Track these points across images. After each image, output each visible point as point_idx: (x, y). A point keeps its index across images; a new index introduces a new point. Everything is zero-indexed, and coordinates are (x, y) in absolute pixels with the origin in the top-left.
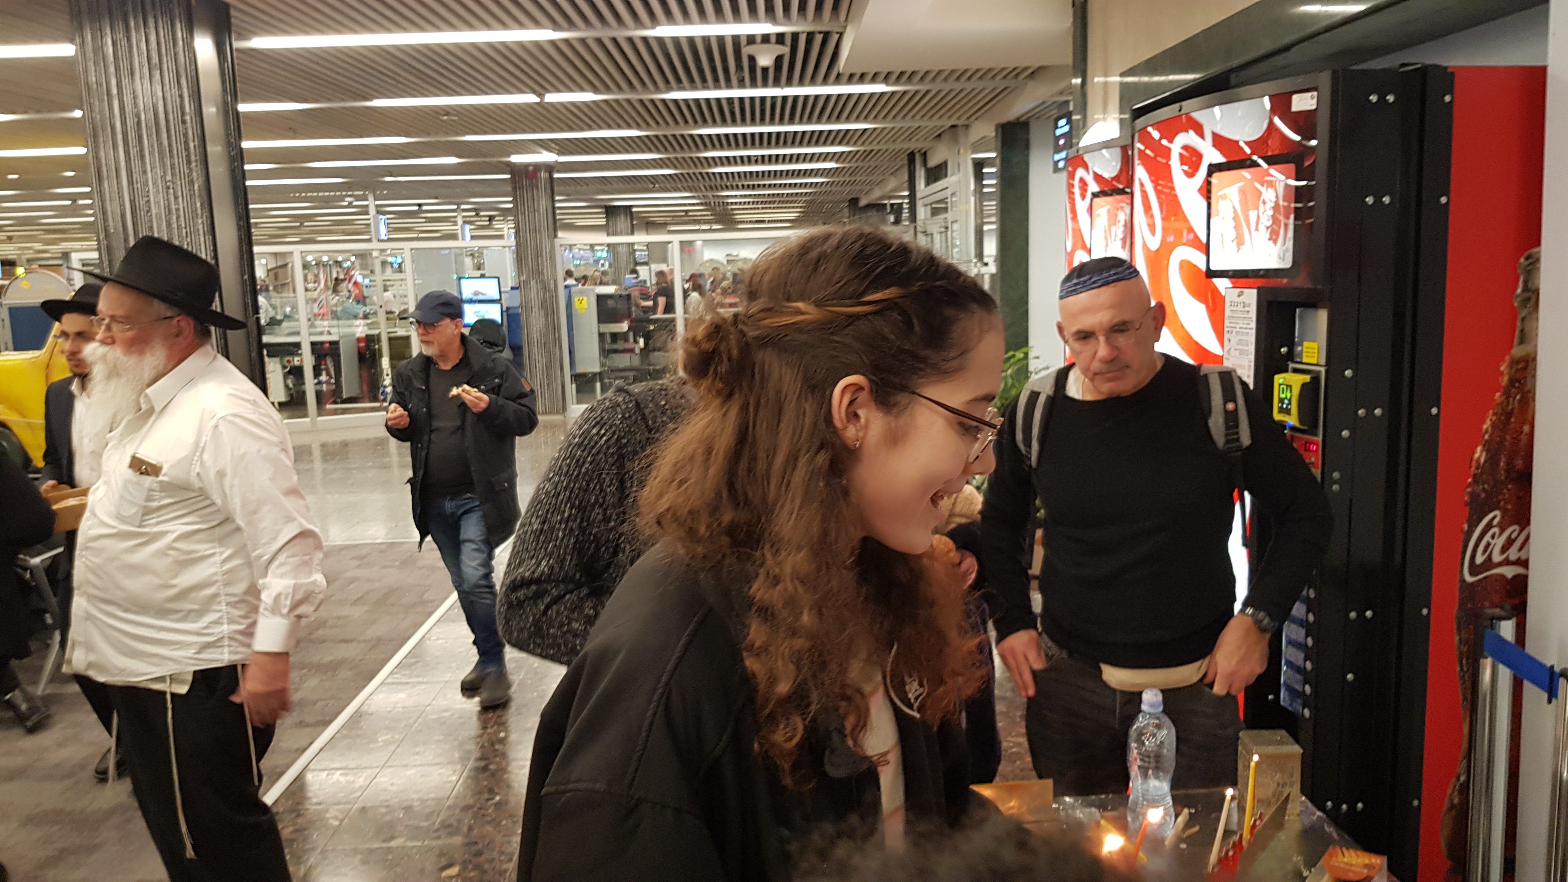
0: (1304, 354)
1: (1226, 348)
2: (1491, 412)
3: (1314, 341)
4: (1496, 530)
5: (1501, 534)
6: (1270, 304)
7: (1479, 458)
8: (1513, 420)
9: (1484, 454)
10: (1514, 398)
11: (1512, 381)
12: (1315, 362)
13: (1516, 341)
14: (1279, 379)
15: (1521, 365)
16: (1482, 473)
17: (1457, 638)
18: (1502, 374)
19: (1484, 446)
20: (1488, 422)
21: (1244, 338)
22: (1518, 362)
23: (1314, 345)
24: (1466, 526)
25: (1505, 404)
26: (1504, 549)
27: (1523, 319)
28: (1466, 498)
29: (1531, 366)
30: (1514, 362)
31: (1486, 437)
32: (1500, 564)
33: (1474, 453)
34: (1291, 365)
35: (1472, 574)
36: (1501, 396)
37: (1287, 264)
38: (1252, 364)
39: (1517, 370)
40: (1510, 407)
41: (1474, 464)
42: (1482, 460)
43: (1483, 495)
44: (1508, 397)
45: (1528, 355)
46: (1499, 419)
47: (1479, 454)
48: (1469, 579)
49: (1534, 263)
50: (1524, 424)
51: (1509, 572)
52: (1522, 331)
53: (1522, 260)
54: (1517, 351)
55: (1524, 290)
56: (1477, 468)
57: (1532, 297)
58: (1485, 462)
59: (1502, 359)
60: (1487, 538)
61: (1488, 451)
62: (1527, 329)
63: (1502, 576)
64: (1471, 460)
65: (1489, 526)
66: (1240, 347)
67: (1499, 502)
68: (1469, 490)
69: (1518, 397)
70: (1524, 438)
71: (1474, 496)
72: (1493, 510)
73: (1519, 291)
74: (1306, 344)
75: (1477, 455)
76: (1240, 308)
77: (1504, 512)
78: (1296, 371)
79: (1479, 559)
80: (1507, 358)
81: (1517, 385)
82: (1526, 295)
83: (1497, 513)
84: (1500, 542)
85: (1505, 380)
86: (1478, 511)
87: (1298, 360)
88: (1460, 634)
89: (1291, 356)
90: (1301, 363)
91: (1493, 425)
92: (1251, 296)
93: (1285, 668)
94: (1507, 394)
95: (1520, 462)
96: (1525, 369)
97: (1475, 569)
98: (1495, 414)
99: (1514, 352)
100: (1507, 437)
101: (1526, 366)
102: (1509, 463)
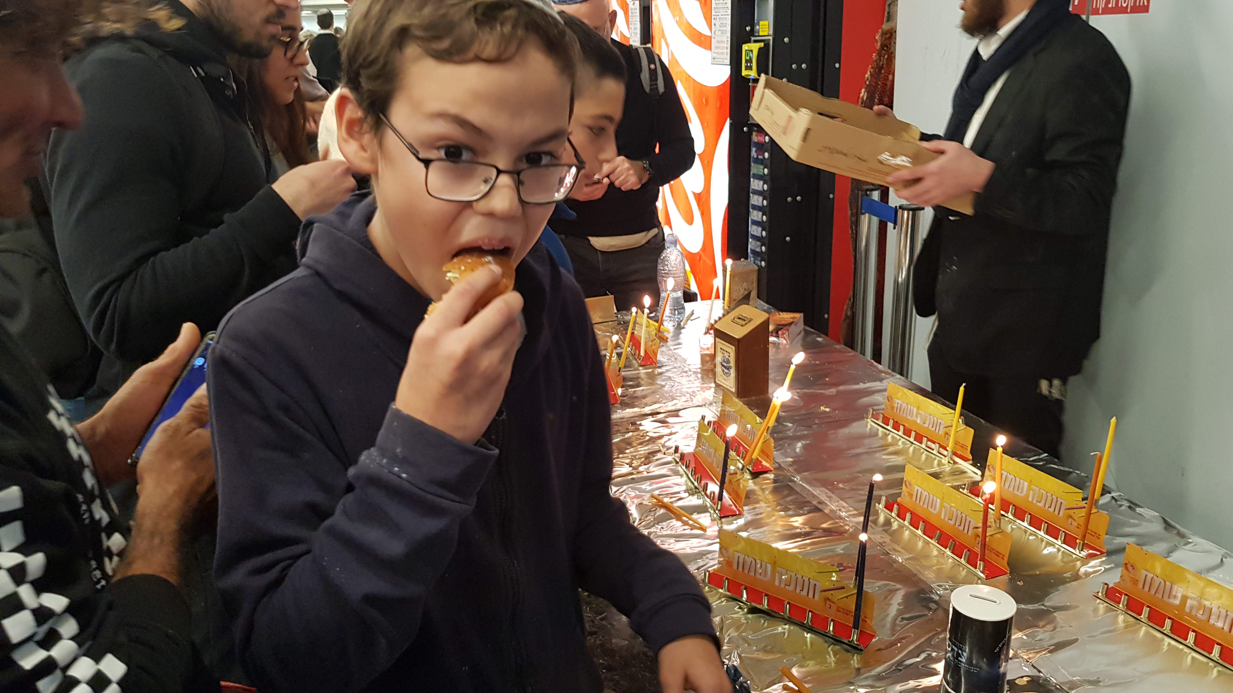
0: (760, 30)
1: (713, 30)
2: (870, 66)
3: (766, 20)
7: (863, 97)
8: (883, 72)
9: (866, 93)
10: (884, 57)
11: (883, 46)
12: (766, 34)
13: (885, 19)
14: (745, 47)
15: (887, 36)
17: (849, 212)
18: (877, 41)
19: (866, 89)
20: (869, 73)
21: (724, 22)
22: (886, 34)
23: (766, 23)
25: (878, 61)
27: (889, 5)
29: (893, 34)
30: (884, 33)
31: (867, 83)
33: (860, 93)
34: (753, 38)
36: (876, 56)
38: (729, 40)
39: (886, 38)
40: (881, 63)
41: (860, 101)
42: (865, 98)
44: (880, 56)
45: (892, 29)
46: (875, 71)
47: (863, 93)
50: (889, 74)
52: (888, 13)
54: (886, 26)
56: (862, 103)
58: (867, 99)
59: (877, 32)
61: (868, 93)
62: (891, 11)
64: (859, 98)
66: (721, 29)
69: (886, 57)
70: (889, 84)
74: (761, 23)
75: (862, 95)
78: (756, 41)
80: (880, 30)
81: (886, 48)
87: (757, 34)
88: (851, 210)
89: (752, 32)
90: (759, 36)
91: (871, 75)
95: (887, 99)
96: (890, 38)
98: (872, 68)
99: (883, 26)
100: (879, 83)
101: (890, 36)
102: (880, 99)
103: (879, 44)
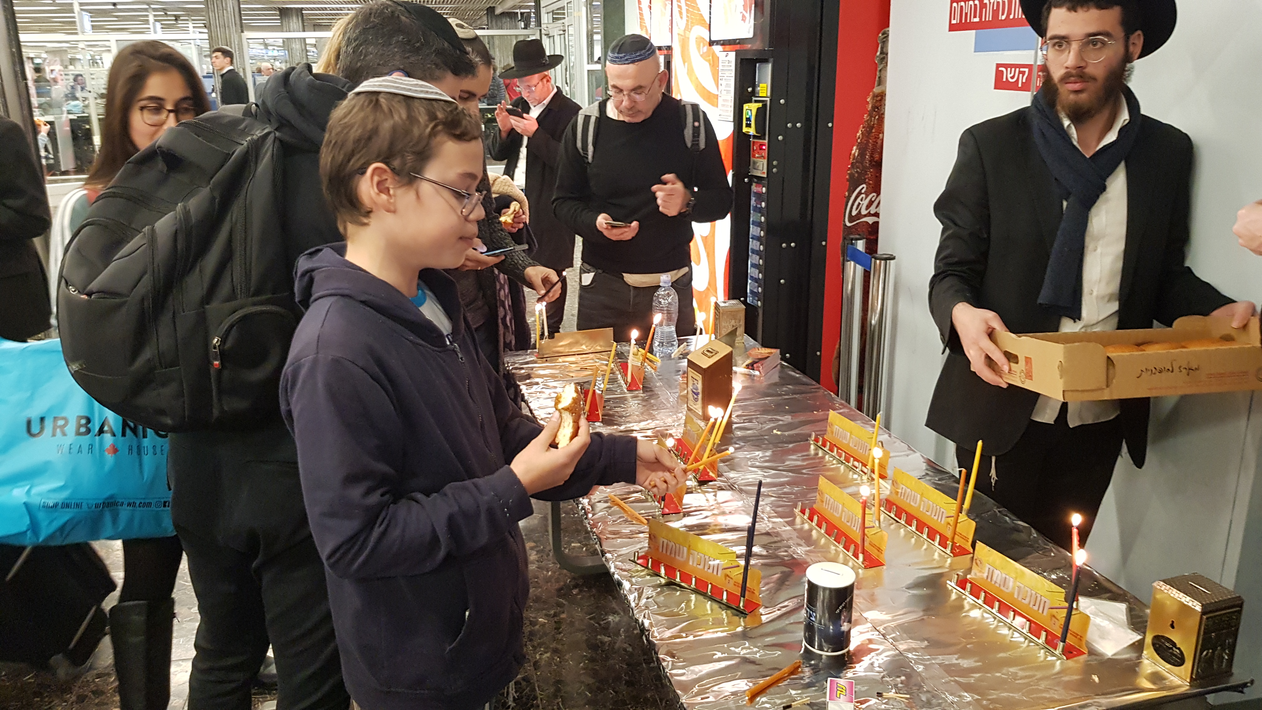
0: (759, 91)
1: (720, 90)
2: (861, 126)
3: (765, 82)
4: (863, 196)
5: (866, 198)
6: (742, 61)
7: (854, 154)
8: (873, 131)
9: (857, 151)
10: (874, 118)
11: (874, 107)
12: (765, 95)
13: (876, 84)
14: (746, 106)
15: (880, 98)
16: (857, 162)
17: (839, 255)
18: (868, 103)
19: (858, 146)
20: (860, 132)
21: (729, 82)
22: (877, 96)
23: (765, 85)
24: (847, 193)
25: (869, 121)
26: (868, 207)
27: (880, 71)
28: (846, 177)
29: (883, 98)
30: (874, 96)
31: (859, 141)
32: (865, 216)
33: (852, 150)
34: (754, 99)
35: (850, 222)
36: (867, 116)
37: (750, 35)
38: (733, 99)
39: (876, 101)
40: (872, 123)
41: (852, 157)
42: (856, 155)
43: (856, 175)
44: (871, 117)
45: (882, 93)
46: (866, 130)
47: (855, 151)
48: (848, 224)
49: (886, 37)
51: (870, 220)
52: (879, 77)
53: (880, 35)
54: (877, 90)
55: (881, 53)
56: (854, 159)
57: (885, 57)
58: (858, 156)
59: (868, 95)
60: (859, 200)
61: (860, 150)
62: (882, 77)
63: (867, 223)
64: (851, 154)
65: (860, 193)
66: (726, 88)
67: (865, 179)
68: (848, 172)
69: (877, 117)
70: (879, 142)
71: (851, 175)
72: (861, 184)
73: (878, 53)
74: (761, 85)
75: (853, 152)
76: (727, 64)
77: (868, 185)
78: (756, 101)
79: (854, 213)
80: (871, 94)
81: (876, 110)
82: (882, 56)
83: (864, 185)
84: (866, 202)
85: (869, 107)
86: (854, 183)
87: (756, 95)
88: (840, 253)
89: (753, 93)
90: (759, 97)
91: (862, 134)
92: (732, 55)
94: (871, 116)
95: (876, 156)
96: (880, 100)
97: (852, 219)
98: (864, 127)
99: (874, 90)
100: (870, 141)
102: (871, 156)
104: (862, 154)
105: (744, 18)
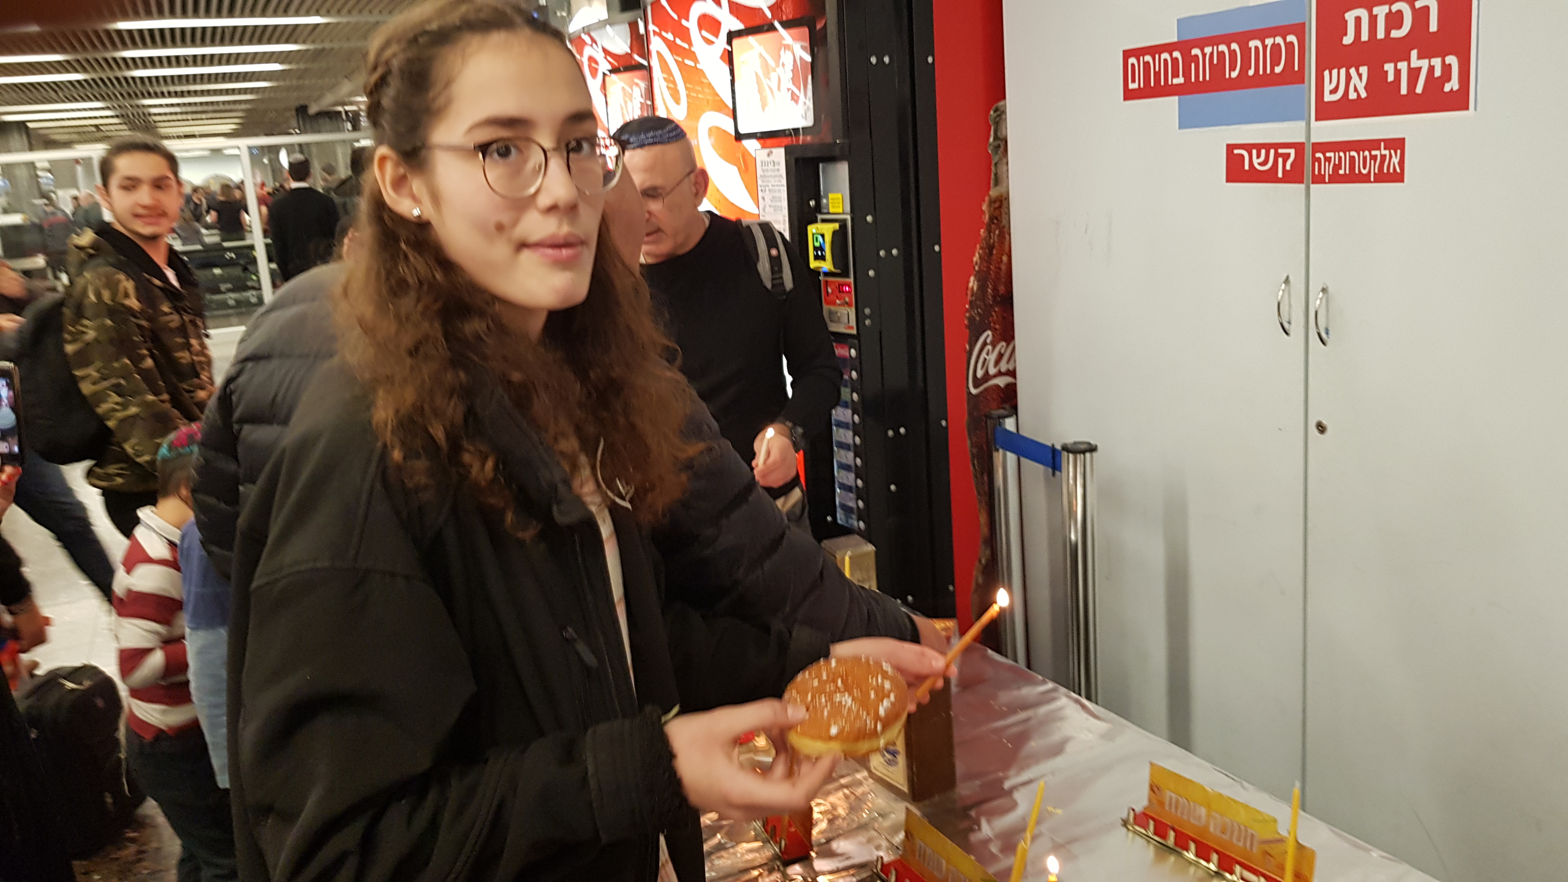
0: (830, 205)
1: (761, 205)
2: (978, 246)
3: (838, 192)
4: (989, 347)
5: (993, 350)
6: (797, 160)
7: (973, 286)
8: (994, 252)
9: (976, 283)
10: (994, 233)
11: (991, 218)
12: (841, 211)
13: (994, 182)
14: (812, 229)
15: (998, 204)
16: (976, 300)
17: (969, 442)
18: (983, 212)
19: (975, 276)
20: (977, 255)
21: (777, 194)
22: (995, 202)
23: (840, 196)
24: (967, 347)
25: (988, 239)
26: (997, 362)
27: (996, 164)
28: (966, 322)
29: (1004, 203)
30: (992, 202)
31: (977, 268)
32: (995, 376)
33: (968, 282)
34: (820, 217)
35: (975, 387)
36: (984, 232)
37: (809, 122)
38: (787, 219)
39: (995, 209)
40: (992, 241)
41: (969, 293)
42: (975, 288)
43: (978, 319)
45: (1002, 194)
46: (985, 252)
47: (973, 283)
48: (974, 391)
49: (1001, 114)
50: (1003, 254)
51: (1001, 382)
52: (996, 174)
53: (992, 113)
54: (994, 193)
55: (995, 139)
56: (972, 296)
57: (1002, 144)
58: (978, 289)
59: (983, 200)
60: (984, 355)
61: (978, 281)
62: (999, 172)
63: (997, 386)
64: (967, 289)
65: (985, 344)
66: (774, 204)
67: (989, 323)
68: (967, 315)
69: (997, 232)
70: (1003, 267)
71: (971, 319)
72: (985, 331)
73: (991, 140)
74: (831, 196)
75: (971, 285)
76: (771, 167)
77: (994, 330)
78: (824, 221)
79: (980, 374)
80: (987, 199)
81: (995, 221)
82: (996, 143)
83: (989, 332)
84: (993, 357)
85: (986, 218)
86: (975, 331)
87: (825, 211)
88: (971, 439)
89: (818, 208)
90: (829, 213)
91: (980, 257)
92: (779, 154)
93: (838, 490)
94: (989, 231)
95: (1003, 288)
96: (1000, 207)
97: (977, 383)
98: (981, 248)
99: (991, 193)
100: (992, 267)
101: (1001, 205)
102: (995, 289)
103: (987, 217)
104: (982, 287)
105: (795, 98)
